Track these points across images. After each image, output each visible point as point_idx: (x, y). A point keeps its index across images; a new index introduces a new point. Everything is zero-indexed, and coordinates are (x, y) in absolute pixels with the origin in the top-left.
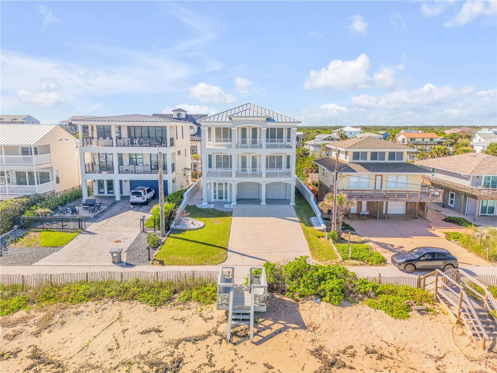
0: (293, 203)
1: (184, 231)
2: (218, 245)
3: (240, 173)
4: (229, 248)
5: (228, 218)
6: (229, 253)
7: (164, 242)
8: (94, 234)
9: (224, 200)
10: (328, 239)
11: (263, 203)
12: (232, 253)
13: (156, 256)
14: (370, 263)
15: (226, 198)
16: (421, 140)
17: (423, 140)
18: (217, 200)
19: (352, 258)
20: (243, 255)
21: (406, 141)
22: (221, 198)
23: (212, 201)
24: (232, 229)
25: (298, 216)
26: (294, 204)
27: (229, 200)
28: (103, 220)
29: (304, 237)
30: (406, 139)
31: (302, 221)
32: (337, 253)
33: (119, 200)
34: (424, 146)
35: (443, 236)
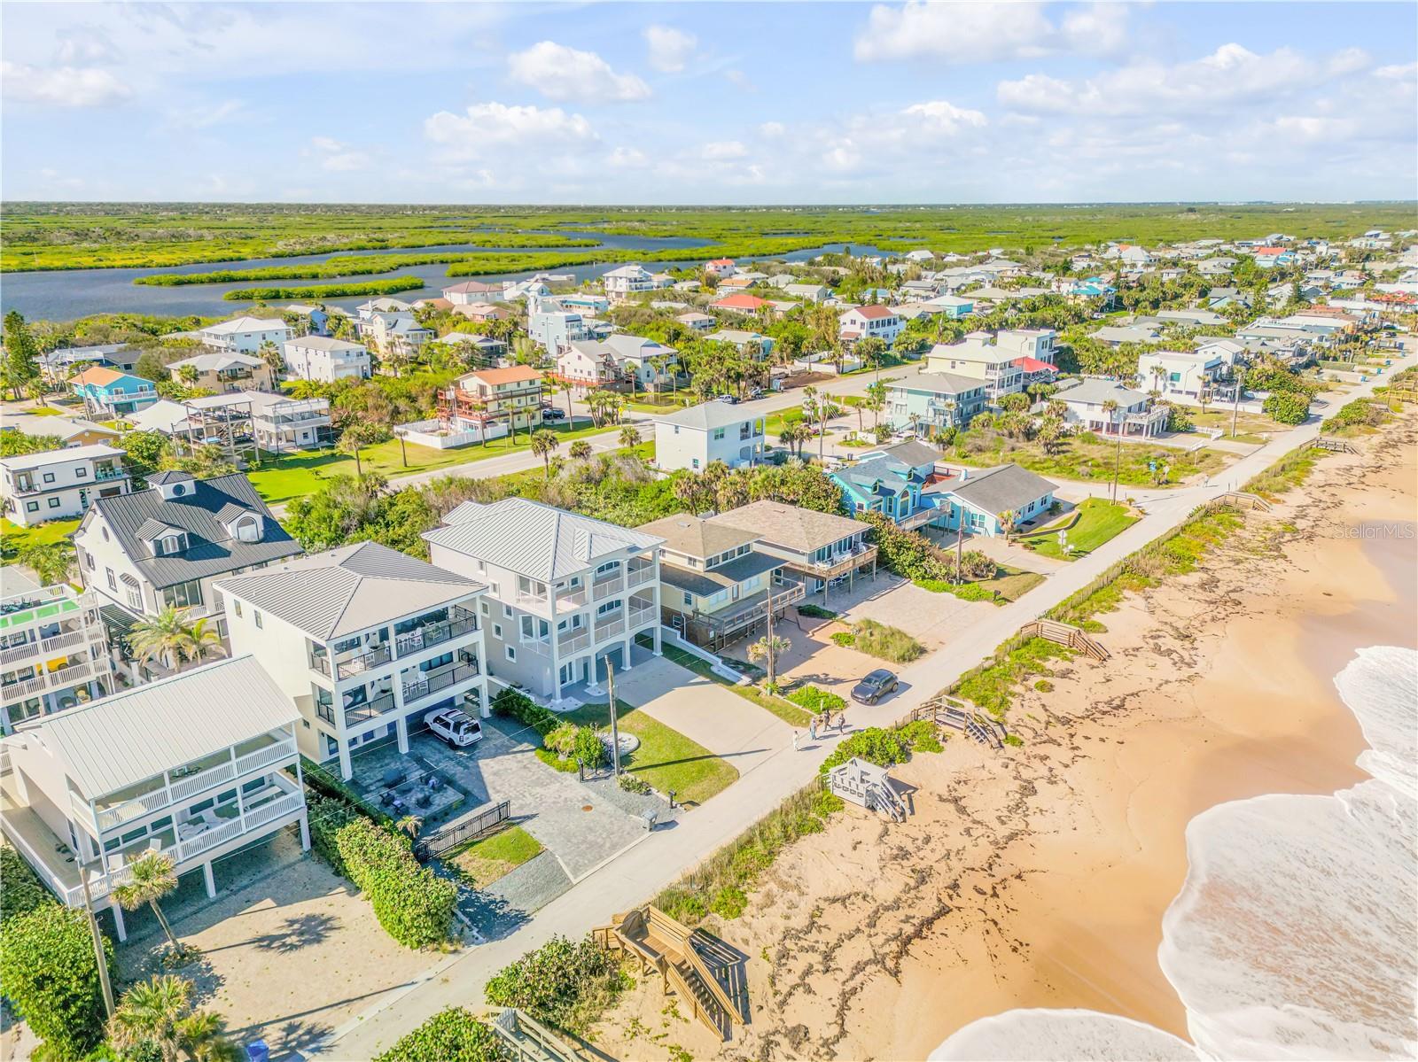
0: (659, 653)
1: (629, 755)
4: (717, 754)
5: (635, 712)
6: (721, 758)
7: (642, 781)
8: (534, 816)
10: (771, 694)
11: (628, 667)
12: (727, 757)
16: (513, 387)
17: (519, 384)
20: (738, 754)
21: (489, 391)
24: (671, 727)
25: (700, 675)
26: (662, 654)
28: (486, 791)
29: (749, 702)
31: (714, 681)
32: (804, 709)
33: (407, 751)
34: (523, 399)
35: (831, 642)
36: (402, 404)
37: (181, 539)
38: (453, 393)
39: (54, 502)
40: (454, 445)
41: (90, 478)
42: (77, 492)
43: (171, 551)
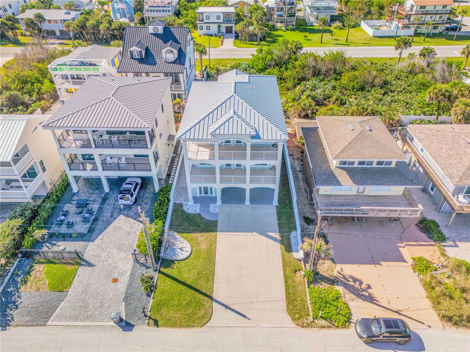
0: (275, 203)
1: (173, 262)
2: (204, 291)
3: (224, 168)
4: (214, 297)
5: (213, 234)
6: (214, 303)
7: (156, 285)
8: (92, 265)
9: (209, 194)
10: (304, 277)
11: (247, 202)
12: (217, 304)
13: (150, 311)
14: (336, 324)
15: (211, 193)
18: (203, 194)
19: (321, 317)
20: (227, 307)
21: (414, 9)
22: (206, 193)
23: (198, 196)
24: (217, 259)
25: (280, 232)
26: (277, 204)
27: (214, 195)
28: (98, 236)
29: (282, 272)
30: (415, 7)
31: (282, 242)
32: (309, 306)
33: (108, 191)
34: (434, 16)
35: (411, 262)
36: (374, 9)
37: (141, 52)
38: (397, 7)
39: (208, 28)
40: (380, 35)
41: (221, 20)
42: (216, 25)
43: (137, 57)
